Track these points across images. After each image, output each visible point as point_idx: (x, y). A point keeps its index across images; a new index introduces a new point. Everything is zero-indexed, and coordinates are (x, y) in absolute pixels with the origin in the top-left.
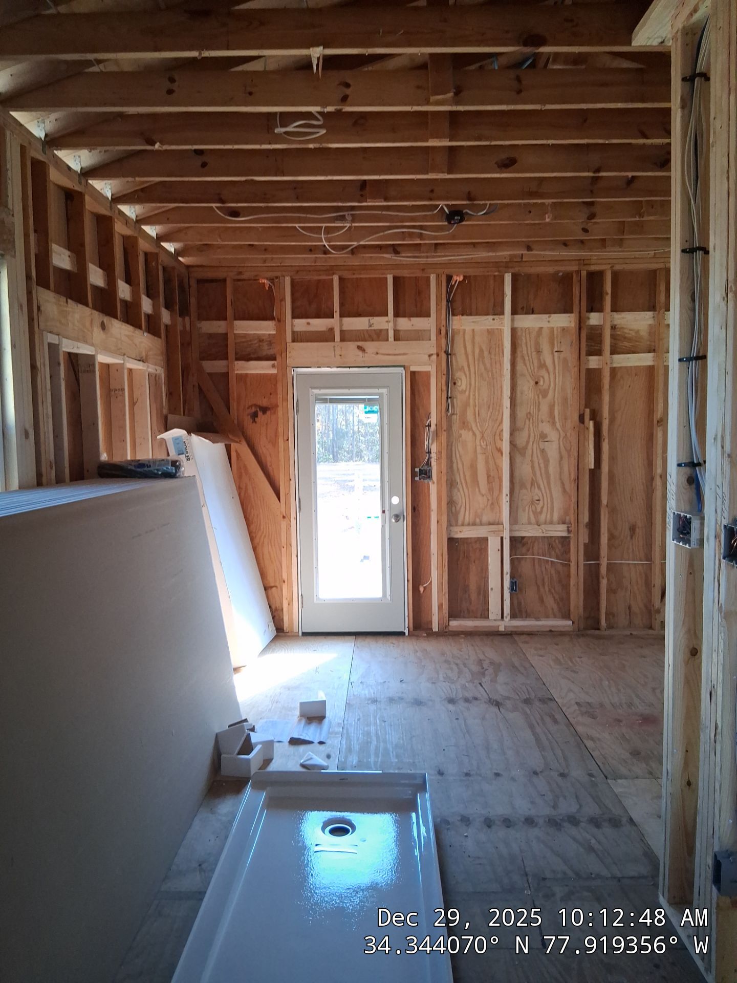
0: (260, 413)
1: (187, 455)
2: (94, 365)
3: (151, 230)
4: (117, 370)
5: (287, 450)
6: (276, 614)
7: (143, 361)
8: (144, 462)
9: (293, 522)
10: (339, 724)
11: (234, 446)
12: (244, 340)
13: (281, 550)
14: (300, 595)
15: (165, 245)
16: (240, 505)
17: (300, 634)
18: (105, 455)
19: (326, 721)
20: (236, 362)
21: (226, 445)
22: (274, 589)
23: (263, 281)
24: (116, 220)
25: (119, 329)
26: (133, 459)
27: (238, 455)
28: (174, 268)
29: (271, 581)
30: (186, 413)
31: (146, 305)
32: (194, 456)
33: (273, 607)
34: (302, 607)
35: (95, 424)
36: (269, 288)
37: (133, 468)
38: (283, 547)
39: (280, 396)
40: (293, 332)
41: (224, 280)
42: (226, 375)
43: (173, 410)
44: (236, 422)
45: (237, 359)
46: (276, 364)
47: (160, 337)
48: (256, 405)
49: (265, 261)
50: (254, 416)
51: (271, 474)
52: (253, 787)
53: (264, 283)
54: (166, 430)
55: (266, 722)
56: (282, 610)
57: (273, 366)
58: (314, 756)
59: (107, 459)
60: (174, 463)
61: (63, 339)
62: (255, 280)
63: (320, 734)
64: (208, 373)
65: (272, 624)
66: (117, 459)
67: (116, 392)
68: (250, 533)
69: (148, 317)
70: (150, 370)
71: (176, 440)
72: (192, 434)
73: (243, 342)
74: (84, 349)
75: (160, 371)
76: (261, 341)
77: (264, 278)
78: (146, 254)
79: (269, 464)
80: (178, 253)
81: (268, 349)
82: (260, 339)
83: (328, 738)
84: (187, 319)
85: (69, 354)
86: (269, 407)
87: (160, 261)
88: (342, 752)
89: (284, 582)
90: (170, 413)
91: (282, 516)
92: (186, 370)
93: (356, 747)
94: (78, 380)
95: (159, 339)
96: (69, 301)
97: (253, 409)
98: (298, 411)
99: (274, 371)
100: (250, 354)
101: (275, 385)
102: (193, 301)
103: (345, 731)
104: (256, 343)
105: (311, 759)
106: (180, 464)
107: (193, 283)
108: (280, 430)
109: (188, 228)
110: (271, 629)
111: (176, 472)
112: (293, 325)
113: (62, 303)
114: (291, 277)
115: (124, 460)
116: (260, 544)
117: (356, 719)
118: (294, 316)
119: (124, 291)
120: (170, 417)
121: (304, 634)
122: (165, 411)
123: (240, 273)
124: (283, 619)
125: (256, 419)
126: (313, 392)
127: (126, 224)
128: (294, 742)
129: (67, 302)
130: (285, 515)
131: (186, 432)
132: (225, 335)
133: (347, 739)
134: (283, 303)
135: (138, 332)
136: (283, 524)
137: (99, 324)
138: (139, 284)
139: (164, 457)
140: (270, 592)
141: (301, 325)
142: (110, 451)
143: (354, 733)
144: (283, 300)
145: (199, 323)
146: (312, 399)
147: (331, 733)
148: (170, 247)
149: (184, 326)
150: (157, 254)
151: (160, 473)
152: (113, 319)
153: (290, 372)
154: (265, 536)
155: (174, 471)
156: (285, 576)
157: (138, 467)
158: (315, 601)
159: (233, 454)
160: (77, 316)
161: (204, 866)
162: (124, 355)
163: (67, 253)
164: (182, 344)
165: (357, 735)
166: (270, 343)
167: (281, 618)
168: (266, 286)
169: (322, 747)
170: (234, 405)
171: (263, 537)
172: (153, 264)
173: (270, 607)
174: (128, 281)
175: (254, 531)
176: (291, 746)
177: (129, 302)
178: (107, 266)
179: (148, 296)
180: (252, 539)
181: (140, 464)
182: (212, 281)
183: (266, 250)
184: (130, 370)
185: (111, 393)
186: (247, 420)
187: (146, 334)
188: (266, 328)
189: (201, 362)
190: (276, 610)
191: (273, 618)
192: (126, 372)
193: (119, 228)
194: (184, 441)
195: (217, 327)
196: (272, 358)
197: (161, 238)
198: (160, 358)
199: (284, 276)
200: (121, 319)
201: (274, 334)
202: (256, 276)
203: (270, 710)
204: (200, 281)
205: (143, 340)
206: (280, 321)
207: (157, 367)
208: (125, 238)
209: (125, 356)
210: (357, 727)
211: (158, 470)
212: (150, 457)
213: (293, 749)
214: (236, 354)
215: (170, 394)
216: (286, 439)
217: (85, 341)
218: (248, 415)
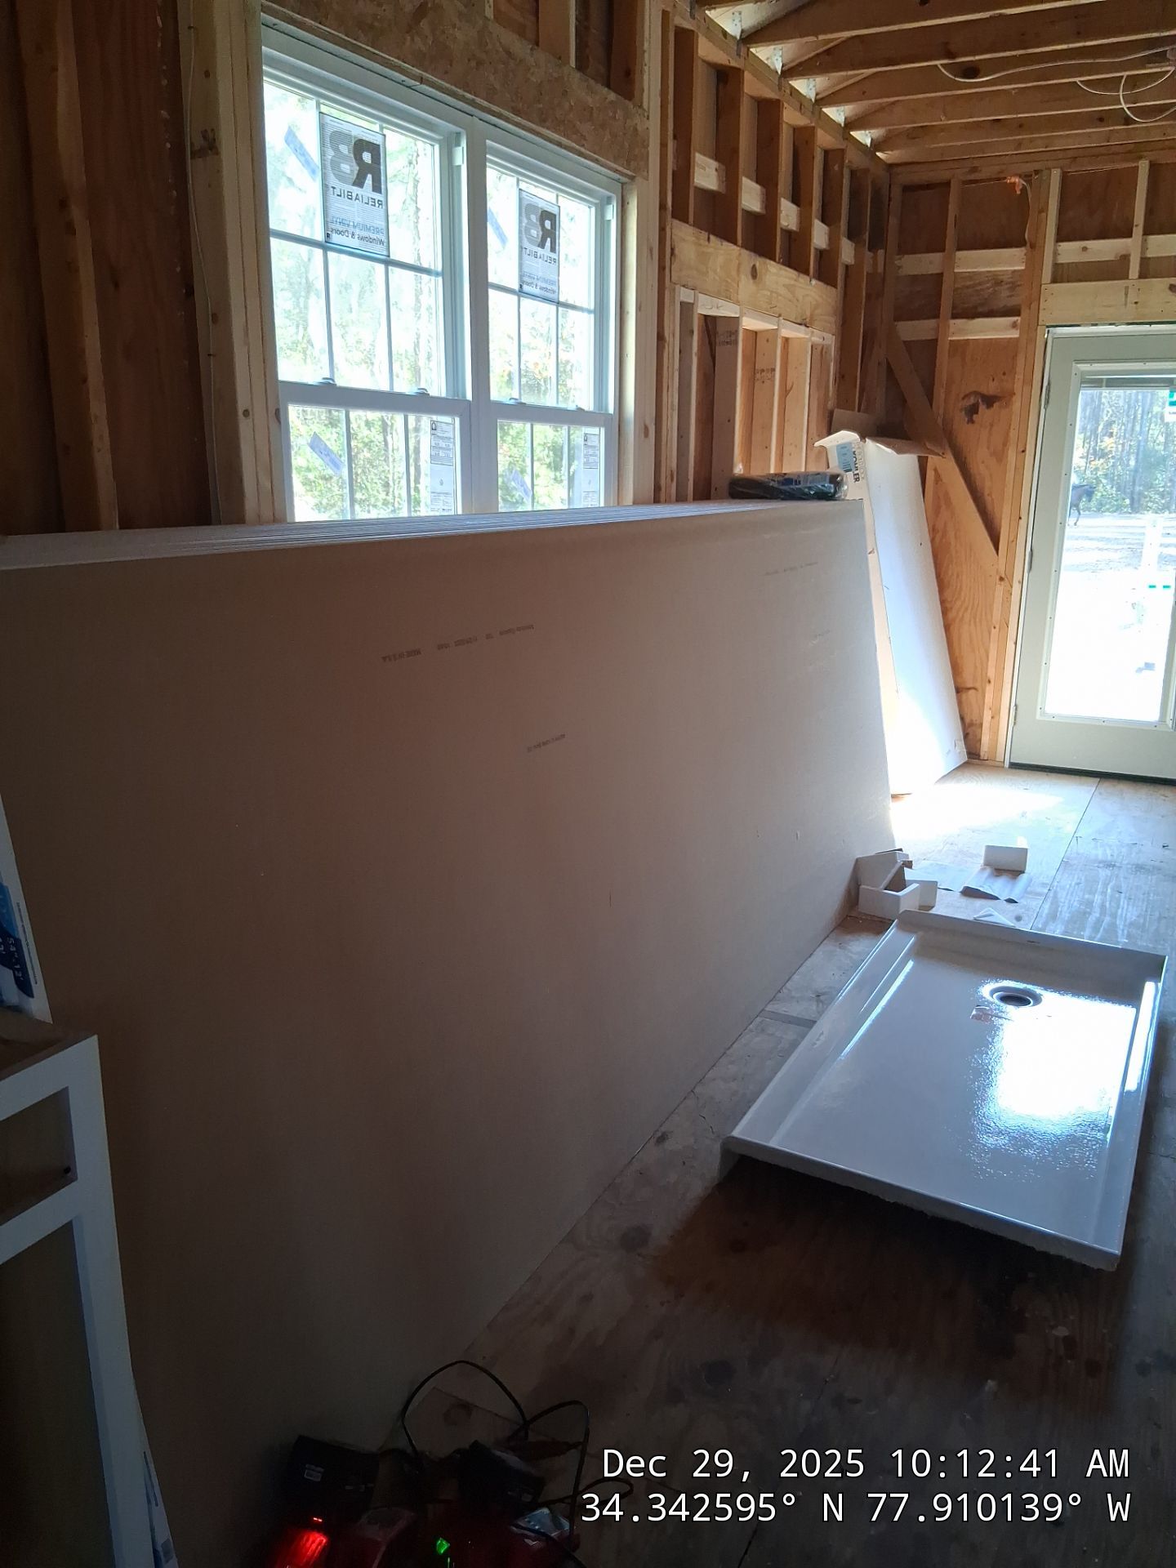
0: (982, 408)
1: (856, 472)
2: (736, 332)
3: (837, 114)
4: (768, 341)
5: (1019, 469)
6: (970, 730)
7: (806, 326)
8: (791, 477)
9: (1016, 587)
10: (1044, 885)
11: (933, 461)
12: (968, 283)
13: (990, 633)
14: (1013, 704)
15: (857, 134)
16: (930, 560)
17: (1007, 764)
18: (741, 467)
19: (1024, 878)
20: (952, 322)
21: (919, 457)
22: (972, 692)
23: (1013, 180)
24: (786, 105)
25: (777, 275)
26: (777, 472)
27: (938, 478)
28: (866, 171)
29: (968, 680)
30: (862, 407)
31: (820, 236)
32: (866, 475)
33: (967, 721)
34: (1015, 723)
35: (731, 421)
36: (1021, 190)
37: (776, 485)
38: (995, 628)
39: (1019, 377)
40: (1056, 265)
41: (948, 184)
42: (932, 344)
43: (843, 402)
44: (940, 421)
45: (955, 316)
46: (1019, 321)
47: (835, 286)
48: (976, 393)
49: (1019, 144)
50: (973, 411)
51: (989, 507)
52: (899, 927)
53: (1014, 183)
54: (830, 433)
55: (931, 865)
56: (981, 724)
57: (1014, 325)
58: (996, 913)
59: (742, 472)
60: (835, 480)
61: (700, 295)
62: (999, 179)
63: (1011, 890)
64: (905, 342)
65: (962, 744)
66: (756, 472)
67: (764, 374)
68: (942, 602)
69: (821, 253)
70: (815, 339)
71: (843, 448)
72: (867, 440)
73: (968, 287)
74: (725, 310)
75: (830, 341)
76: (999, 283)
77: (1015, 175)
78: (826, 152)
79: (986, 492)
80: (877, 145)
81: (1008, 297)
82: (997, 280)
83: (1022, 897)
84: (881, 252)
85: (706, 317)
86: (999, 395)
87: (847, 161)
88: (1041, 916)
89: (989, 682)
90: (838, 408)
91: (998, 578)
92: (869, 338)
93: (1066, 915)
94: (713, 358)
95: (834, 289)
96: (712, 237)
97: (972, 400)
98: (1047, 402)
99: (1015, 334)
100: (975, 307)
101: (1015, 357)
102: (893, 221)
103: (1051, 894)
104: (988, 288)
105: (991, 915)
106: (842, 480)
107: (897, 192)
108: (1013, 434)
109: (894, 103)
110: (959, 751)
111: (835, 492)
112: (1056, 254)
113: (702, 242)
114: (1061, 168)
115: (764, 473)
116: (957, 620)
117: (1073, 883)
118: (1061, 237)
119: (788, 215)
120: (837, 412)
121: (1015, 766)
122: (830, 405)
123: (974, 170)
124: (980, 740)
125: (975, 416)
126: (1078, 369)
127: (801, 108)
128: (969, 893)
129: (709, 239)
130: (1003, 576)
131: (858, 437)
132: (940, 276)
133: (1052, 904)
134: (1044, 214)
135: (804, 279)
136: (1000, 589)
137: (749, 269)
138: (811, 204)
139: (822, 469)
140: (964, 696)
141: (1071, 252)
142: (747, 462)
143: (1066, 898)
144: (1044, 209)
145: (900, 259)
146: (1075, 380)
147: (1031, 893)
148: (864, 137)
149: (875, 264)
150: (842, 152)
151: (812, 493)
152: (768, 261)
153: (1043, 334)
154: (967, 609)
155: (832, 491)
156: (991, 673)
157: (783, 484)
158: (1038, 717)
159: (930, 474)
160: (720, 260)
161: (822, 998)
162: (780, 316)
163: (714, 164)
164: (868, 296)
165: (1070, 901)
166: (1013, 286)
167: (978, 738)
168: (1016, 189)
169: (1011, 906)
170: (940, 393)
171: (962, 610)
172: (836, 168)
173: (962, 719)
174: (795, 200)
175: (949, 600)
176: (963, 897)
177: (795, 232)
178: (766, 178)
179: (823, 221)
180: (945, 612)
181: (786, 480)
182: (928, 186)
183: (1021, 126)
184: (787, 340)
185: (756, 374)
186: (960, 418)
187: (814, 282)
188: (1007, 261)
189: (896, 323)
190: (971, 724)
191: (966, 736)
192: (780, 342)
193: (791, 117)
194: (854, 450)
195: (928, 263)
196: (1014, 311)
197: (851, 124)
198: (833, 319)
199: (1049, 169)
200: (779, 259)
201: (1023, 270)
202: (1002, 172)
203: (940, 851)
204: (908, 189)
205: (811, 292)
206: (1035, 247)
207: (825, 334)
208: (796, 130)
209: (781, 318)
210: (1072, 893)
211: (810, 488)
212: (803, 470)
213: (965, 901)
214: (954, 308)
215: (841, 377)
216: (1022, 450)
217: (728, 298)
218: (961, 410)
